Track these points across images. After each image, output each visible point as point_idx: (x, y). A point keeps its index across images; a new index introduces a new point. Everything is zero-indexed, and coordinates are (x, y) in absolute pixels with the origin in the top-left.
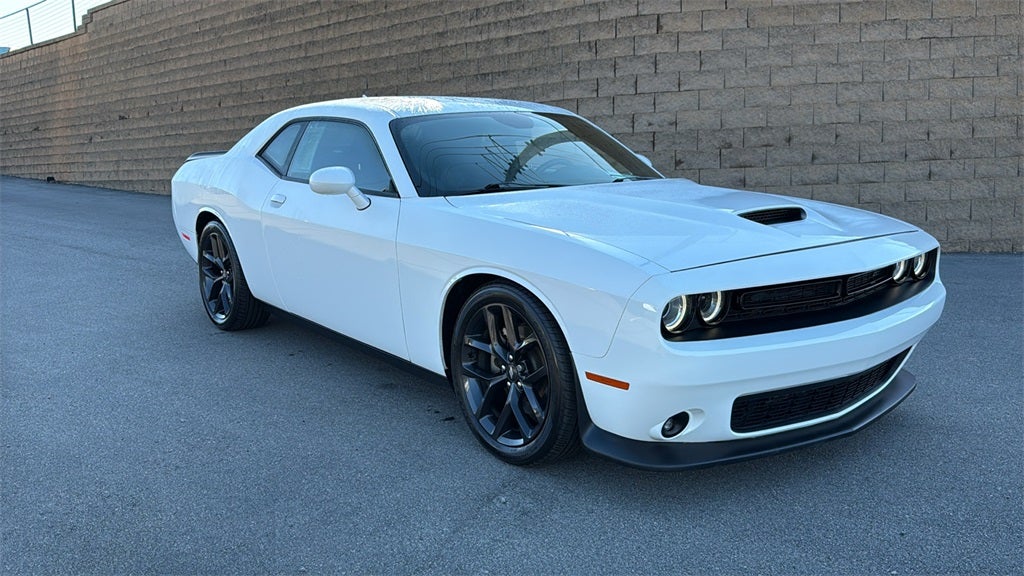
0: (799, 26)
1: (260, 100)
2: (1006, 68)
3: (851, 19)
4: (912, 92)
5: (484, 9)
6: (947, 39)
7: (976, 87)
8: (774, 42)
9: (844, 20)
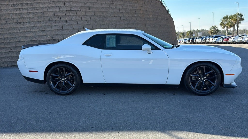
0: (104, 16)
3: (112, 15)
6: (126, 20)
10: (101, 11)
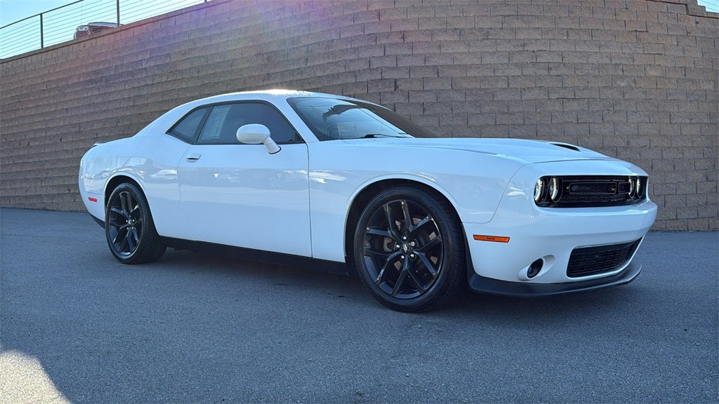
0: (484, 89)
1: (95, 136)
2: (607, 118)
3: (515, 86)
4: (554, 131)
5: (273, 74)
6: (572, 99)
7: (591, 129)
8: (469, 99)
9: (511, 86)
10: (475, 77)
